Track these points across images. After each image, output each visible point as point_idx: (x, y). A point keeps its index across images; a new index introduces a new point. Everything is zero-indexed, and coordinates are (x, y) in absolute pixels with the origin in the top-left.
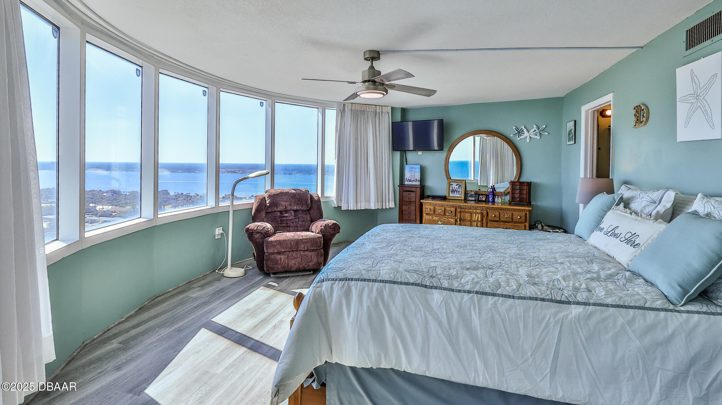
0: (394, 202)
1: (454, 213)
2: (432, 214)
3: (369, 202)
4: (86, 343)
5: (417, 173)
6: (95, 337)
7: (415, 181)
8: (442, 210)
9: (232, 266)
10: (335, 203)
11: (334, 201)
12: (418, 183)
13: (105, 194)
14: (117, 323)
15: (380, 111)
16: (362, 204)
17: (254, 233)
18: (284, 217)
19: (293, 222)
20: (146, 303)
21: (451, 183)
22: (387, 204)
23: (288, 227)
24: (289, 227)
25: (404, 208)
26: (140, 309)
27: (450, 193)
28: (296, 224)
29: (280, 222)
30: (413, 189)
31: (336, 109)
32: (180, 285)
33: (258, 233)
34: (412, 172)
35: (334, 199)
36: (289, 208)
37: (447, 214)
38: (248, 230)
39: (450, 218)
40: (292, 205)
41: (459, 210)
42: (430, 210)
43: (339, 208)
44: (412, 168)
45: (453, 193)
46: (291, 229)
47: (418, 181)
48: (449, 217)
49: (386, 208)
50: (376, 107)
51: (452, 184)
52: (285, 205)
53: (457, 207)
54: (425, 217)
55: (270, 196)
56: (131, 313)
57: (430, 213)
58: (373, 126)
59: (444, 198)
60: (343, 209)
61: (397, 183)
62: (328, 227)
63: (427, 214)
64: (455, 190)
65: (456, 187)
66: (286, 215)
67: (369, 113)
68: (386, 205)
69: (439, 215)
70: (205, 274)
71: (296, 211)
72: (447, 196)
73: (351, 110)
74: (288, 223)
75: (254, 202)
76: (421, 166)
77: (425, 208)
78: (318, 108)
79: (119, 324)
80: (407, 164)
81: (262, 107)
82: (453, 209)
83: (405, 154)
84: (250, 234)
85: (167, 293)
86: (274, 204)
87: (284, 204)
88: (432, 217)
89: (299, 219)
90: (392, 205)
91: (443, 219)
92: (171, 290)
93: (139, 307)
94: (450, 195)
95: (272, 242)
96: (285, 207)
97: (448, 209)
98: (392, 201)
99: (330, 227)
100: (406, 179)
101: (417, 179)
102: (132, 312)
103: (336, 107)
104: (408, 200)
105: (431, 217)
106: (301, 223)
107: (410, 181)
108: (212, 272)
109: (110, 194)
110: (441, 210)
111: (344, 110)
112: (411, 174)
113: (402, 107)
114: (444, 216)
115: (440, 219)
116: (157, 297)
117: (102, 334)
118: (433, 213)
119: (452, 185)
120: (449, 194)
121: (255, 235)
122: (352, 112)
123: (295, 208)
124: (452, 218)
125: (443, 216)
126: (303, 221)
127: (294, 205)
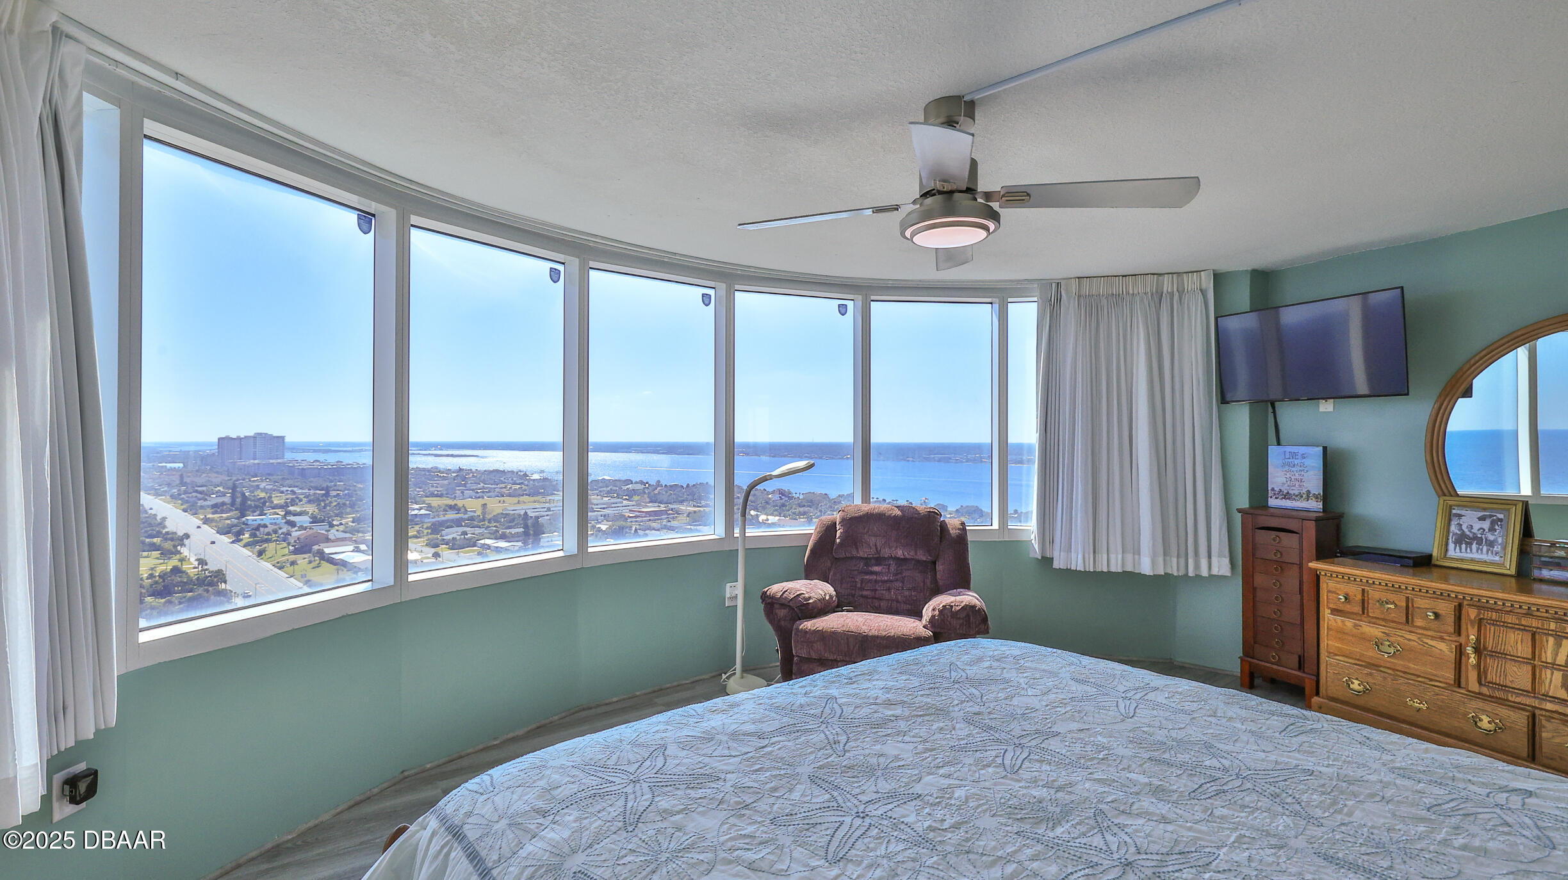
0: (1228, 559)
1: (1450, 619)
2: (1356, 614)
3: (1137, 552)
4: (406, 774)
5: (1311, 473)
6: (428, 766)
7: (1304, 496)
8: (1396, 605)
9: (746, 670)
10: (1036, 547)
11: (1033, 541)
12: (1316, 505)
13: (770, 496)
14: (481, 747)
15: (1175, 290)
16: (1112, 556)
17: (775, 605)
18: (872, 573)
19: (889, 589)
20: (556, 718)
21: (1454, 511)
22: (1204, 563)
23: (876, 598)
24: (880, 599)
25: (1259, 580)
26: (538, 728)
27: (1451, 546)
28: (896, 595)
29: (859, 585)
30: (1293, 525)
31: (1036, 299)
32: (638, 693)
33: (783, 606)
34: (1293, 469)
35: (1033, 537)
36: (886, 552)
37: (1419, 622)
38: (764, 596)
39: (1433, 638)
40: (892, 547)
41: (1473, 613)
42: (1346, 599)
43: (1047, 561)
44: (1294, 455)
45: (1464, 546)
46: (883, 604)
47: (1317, 498)
48: (1429, 633)
49: (1196, 575)
50: (1161, 278)
51: (1458, 512)
52: (876, 545)
53: (1465, 603)
54: (1329, 620)
55: (843, 521)
56: (516, 734)
57: (1348, 608)
58: (1148, 334)
59: (1422, 563)
60: (1056, 565)
61: (1242, 499)
62: (949, 614)
63: (1335, 612)
64: (1471, 535)
65: (1477, 525)
66: (876, 569)
67: (1138, 298)
68: (1197, 566)
69: (1383, 620)
70: (697, 678)
71: (901, 561)
72: (1435, 554)
73: (1079, 296)
74: (876, 590)
75: (812, 532)
76: (1325, 449)
77: (1329, 591)
78: (991, 303)
79: (484, 749)
80: (1279, 444)
81: (843, 315)
82: (1446, 608)
83: (1274, 412)
84: (771, 604)
85: (607, 704)
86: (852, 539)
87: (872, 544)
88: (1356, 626)
89: (903, 582)
90: (1221, 566)
91: (1399, 639)
92: (615, 699)
93: (538, 724)
94: (1452, 552)
95: (805, 632)
96: (876, 549)
97: (1420, 603)
98: (1220, 555)
99: (955, 615)
100: (1273, 489)
101: (1312, 492)
102: (520, 732)
103: (1038, 294)
104: (1275, 558)
105: (1349, 623)
106: (907, 593)
107: (1287, 496)
108: (714, 677)
109: (777, 497)
110: (1393, 603)
111: (1059, 300)
112: (1288, 476)
113: (1256, 267)
114: (1407, 628)
115: (1388, 635)
116: (584, 710)
117: (444, 764)
118: (1357, 609)
119: (1460, 516)
120: (1447, 550)
121: (777, 611)
122: (1082, 300)
123: (900, 553)
124: (1442, 639)
125: (1401, 627)
126: (914, 589)
127: (897, 547)
